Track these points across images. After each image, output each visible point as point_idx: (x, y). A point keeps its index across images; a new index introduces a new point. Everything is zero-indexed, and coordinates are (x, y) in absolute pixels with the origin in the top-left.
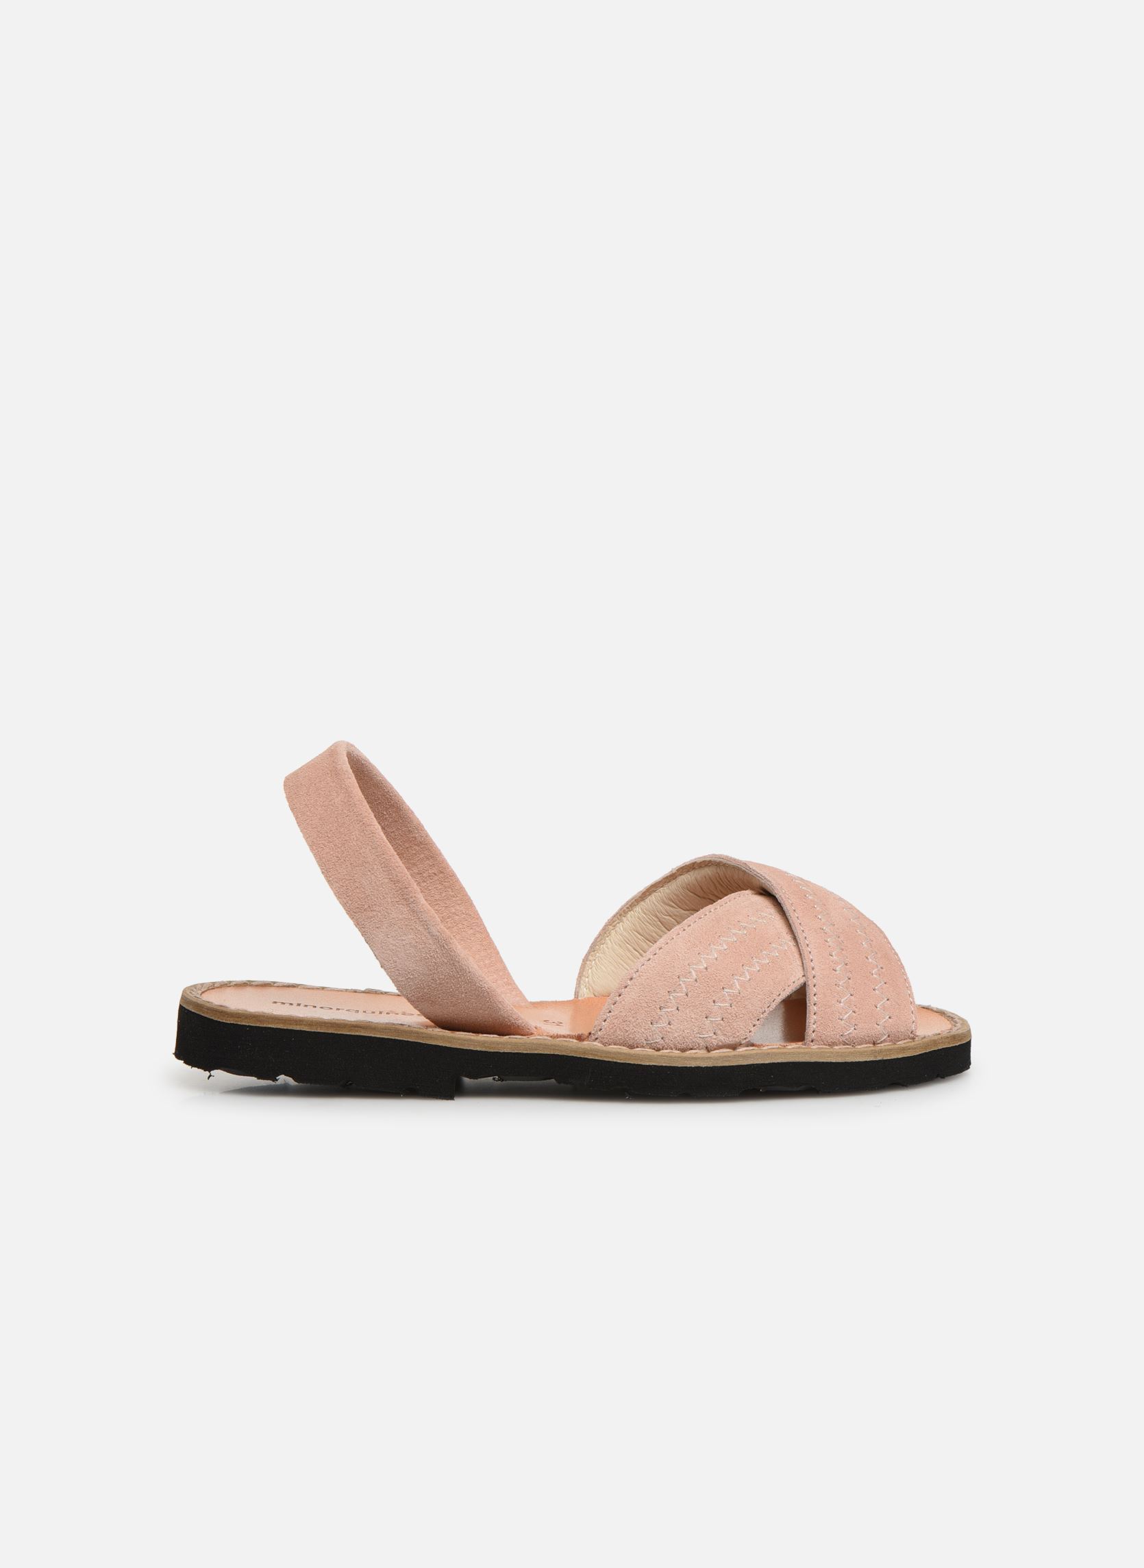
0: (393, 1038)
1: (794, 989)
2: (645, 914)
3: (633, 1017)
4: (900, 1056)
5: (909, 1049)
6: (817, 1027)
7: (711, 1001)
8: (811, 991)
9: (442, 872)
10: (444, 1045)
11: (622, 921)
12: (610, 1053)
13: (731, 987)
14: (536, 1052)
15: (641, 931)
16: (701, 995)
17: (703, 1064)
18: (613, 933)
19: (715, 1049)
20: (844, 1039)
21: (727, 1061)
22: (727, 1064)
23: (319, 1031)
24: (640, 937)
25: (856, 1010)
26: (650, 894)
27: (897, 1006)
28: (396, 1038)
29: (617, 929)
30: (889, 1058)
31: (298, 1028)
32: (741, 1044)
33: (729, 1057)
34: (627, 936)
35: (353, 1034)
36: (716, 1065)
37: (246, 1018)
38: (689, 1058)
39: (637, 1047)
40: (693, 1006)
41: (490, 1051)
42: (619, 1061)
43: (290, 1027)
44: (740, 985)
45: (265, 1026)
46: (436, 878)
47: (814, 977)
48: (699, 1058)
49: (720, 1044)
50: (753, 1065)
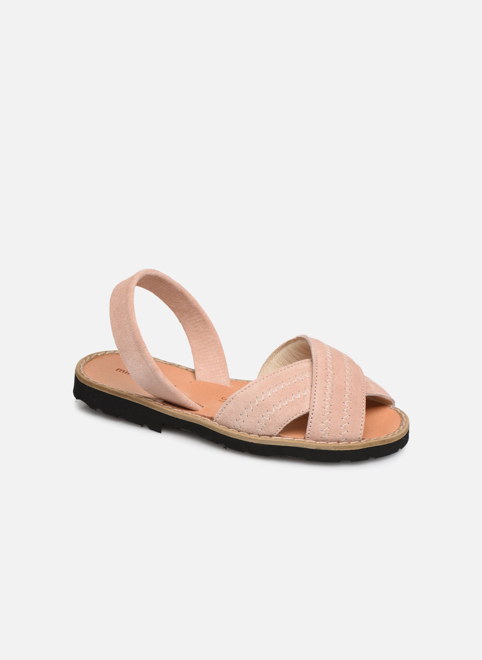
0: (139, 403)
1: (301, 415)
2: (287, 351)
3: (229, 416)
4: (348, 450)
5: (354, 447)
6: (310, 432)
7: (261, 415)
8: (310, 416)
9: (204, 320)
10: (158, 411)
11: (279, 352)
12: (218, 429)
13: (271, 411)
14: (192, 422)
15: (286, 358)
16: (258, 412)
17: (254, 442)
18: (276, 356)
19: (262, 436)
20: (322, 439)
21: (265, 442)
22: (265, 444)
23: (112, 394)
24: (285, 360)
25: (330, 427)
26: (289, 344)
27: (352, 427)
28: (140, 404)
29: (277, 355)
30: (342, 450)
31: (104, 391)
32: (273, 435)
33: (266, 441)
34: (281, 359)
35: (124, 398)
36: (260, 443)
37: (87, 382)
38: (249, 438)
39: (231, 428)
40: (254, 417)
41: (175, 417)
42: (221, 433)
43: (102, 390)
44: (276, 411)
45: (93, 387)
46: (202, 322)
47: (313, 410)
48: (253, 439)
49: (264, 434)
50: (276, 446)
